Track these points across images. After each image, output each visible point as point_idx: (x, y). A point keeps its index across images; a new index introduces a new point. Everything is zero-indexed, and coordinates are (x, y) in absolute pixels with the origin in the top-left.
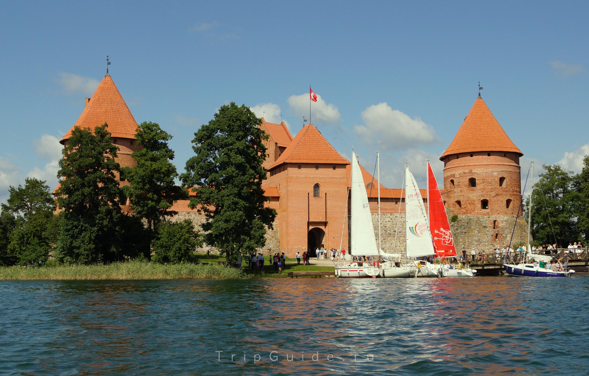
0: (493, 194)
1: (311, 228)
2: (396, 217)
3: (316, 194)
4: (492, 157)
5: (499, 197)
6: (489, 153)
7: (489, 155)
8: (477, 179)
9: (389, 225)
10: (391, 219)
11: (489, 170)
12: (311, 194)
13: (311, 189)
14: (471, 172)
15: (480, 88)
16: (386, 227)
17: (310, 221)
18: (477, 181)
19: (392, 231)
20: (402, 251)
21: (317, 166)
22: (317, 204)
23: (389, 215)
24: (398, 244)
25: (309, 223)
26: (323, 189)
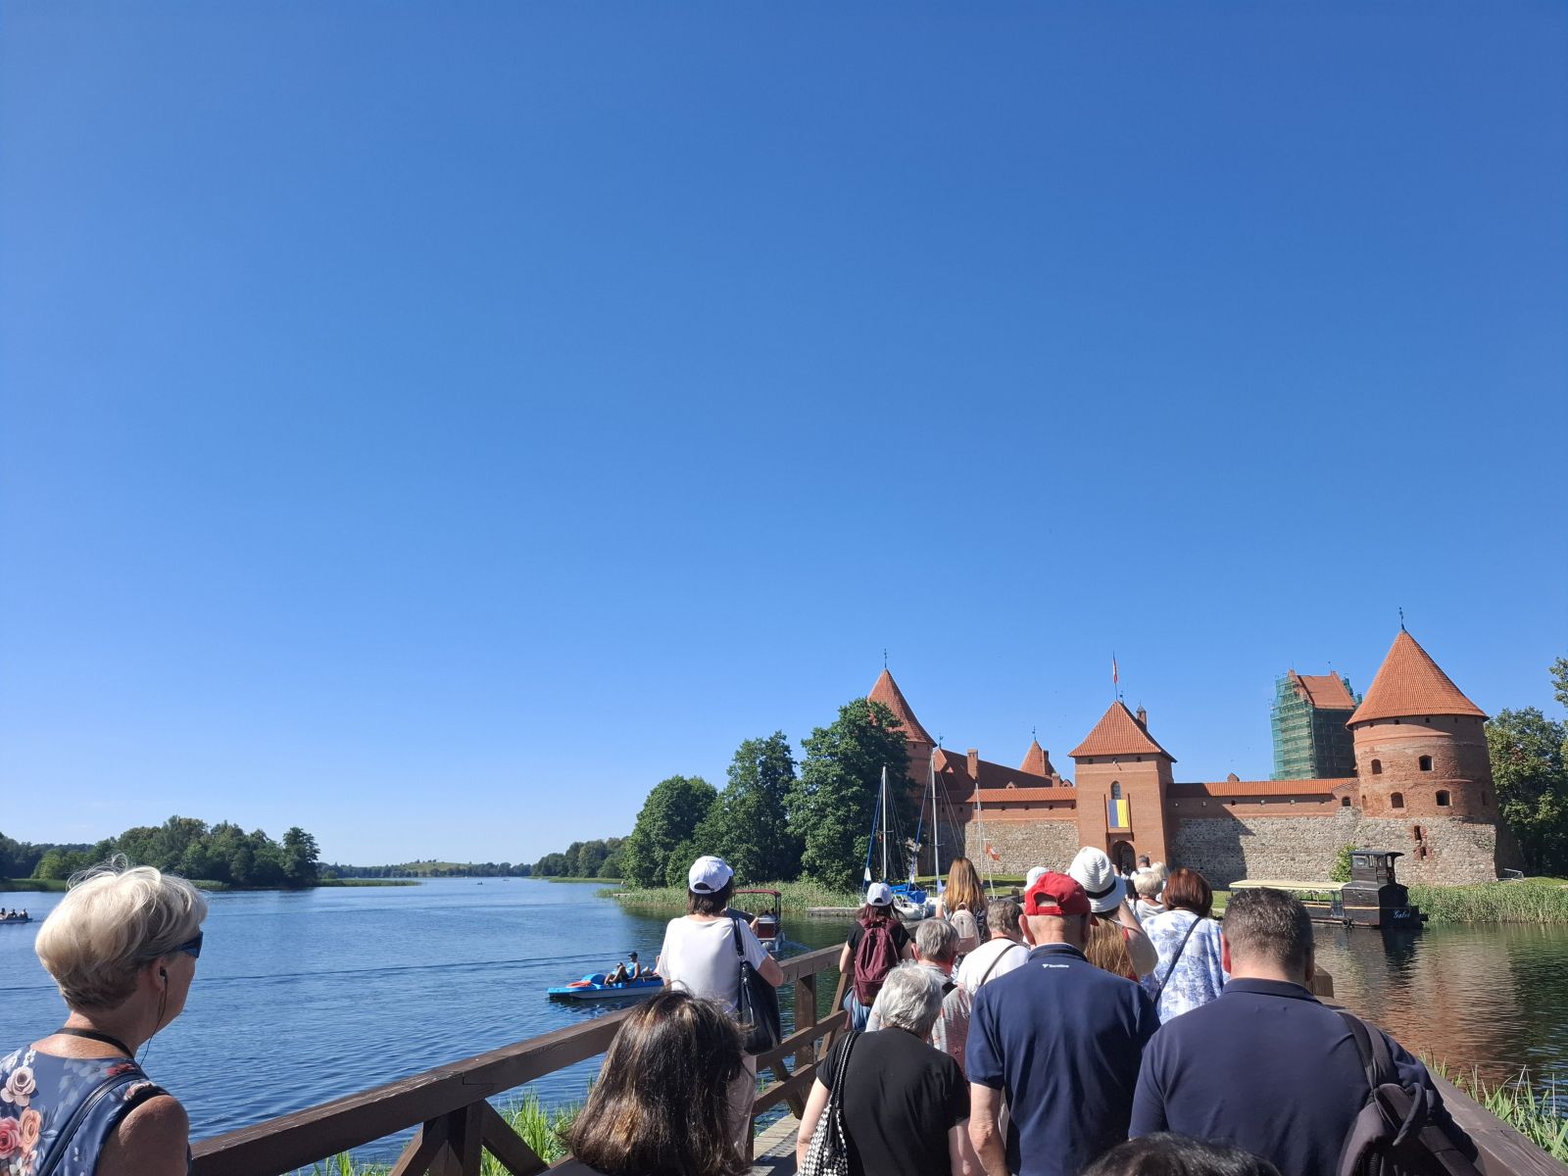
0: (1410, 783)
1: (1112, 841)
2: (1263, 823)
3: (1116, 795)
4: (1402, 727)
5: (1420, 789)
6: (1397, 720)
7: (1397, 723)
8: (1381, 760)
10: (1256, 826)
11: (1399, 745)
12: (1109, 796)
13: (1107, 789)
14: (1372, 750)
17: (1110, 832)
18: (1382, 765)
19: (1258, 844)
20: (1276, 874)
21: (1115, 758)
23: (1251, 820)
24: (1271, 863)
25: (1109, 836)
26: (1124, 789)
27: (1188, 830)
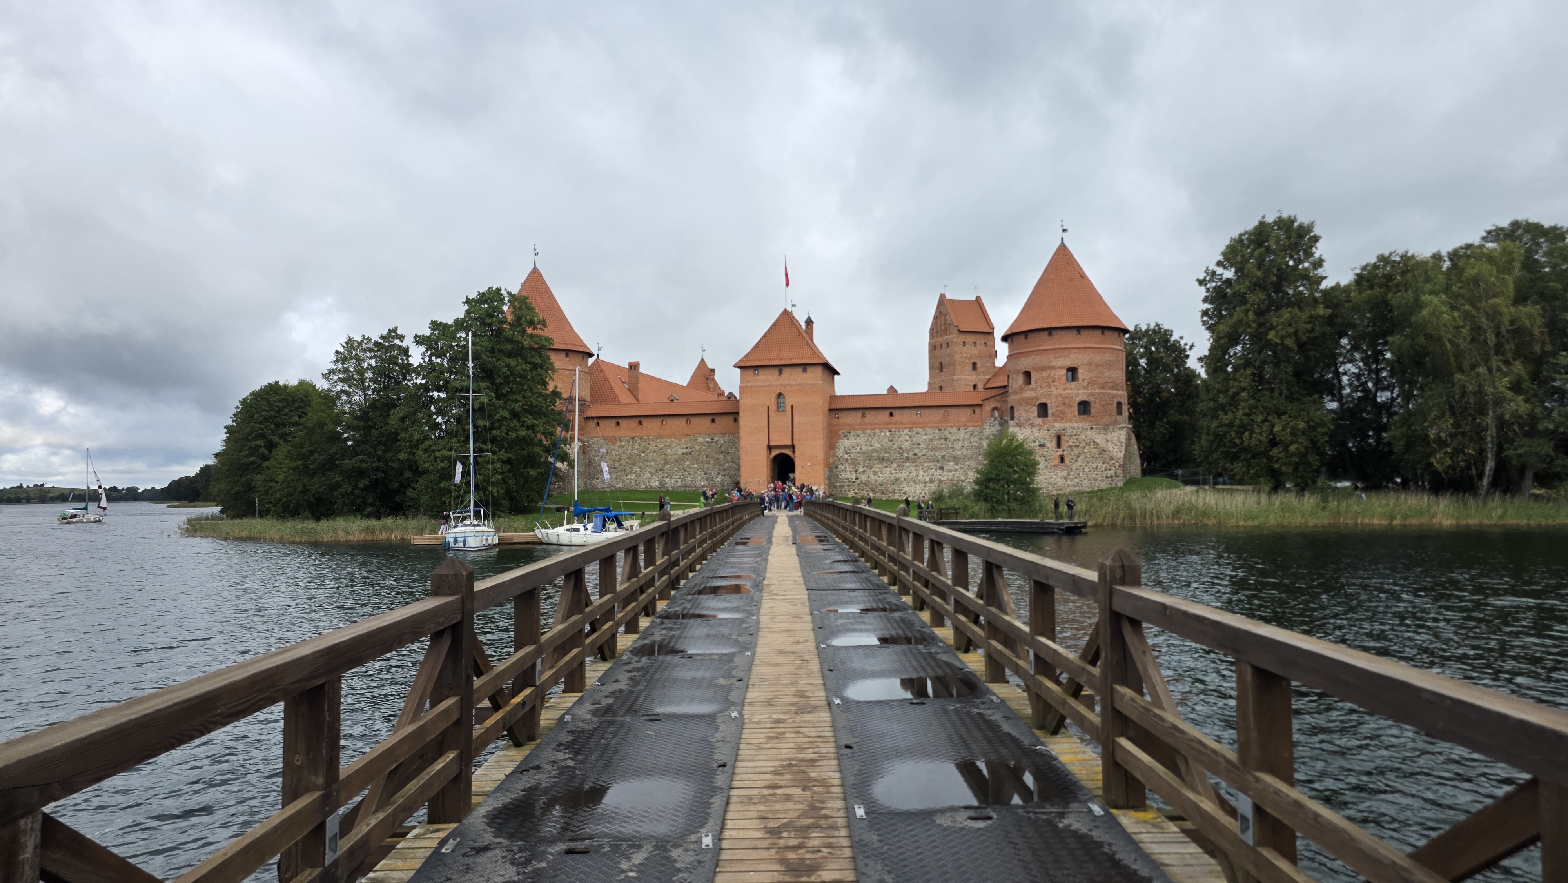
0: (1056, 393)
1: (775, 453)
2: (917, 434)
3: (780, 407)
4: (1055, 337)
6: (1050, 332)
7: (1050, 335)
8: (1032, 371)
9: (906, 445)
10: (910, 437)
12: (773, 408)
13: (772, 401)
15: (1064, 230)
16: (901, 448)
17: (772, 444)
18: (1032, 376)
19: (911, 454)
20: (926, 483)
21: (780, 368)
22: (781, 422)
23: (906, 431)
24: (921, 473)
25: (770, 448)
26: (789, 401)
27: (846, 441)
